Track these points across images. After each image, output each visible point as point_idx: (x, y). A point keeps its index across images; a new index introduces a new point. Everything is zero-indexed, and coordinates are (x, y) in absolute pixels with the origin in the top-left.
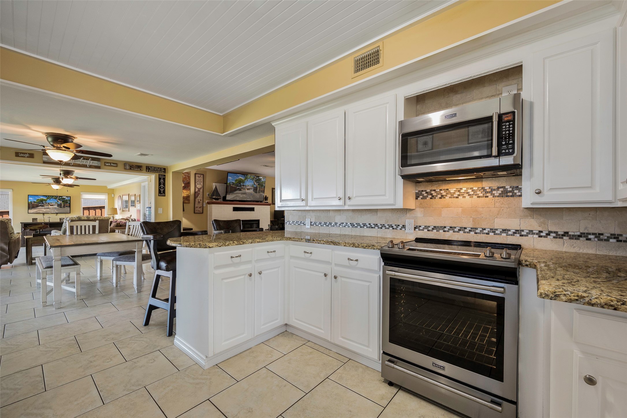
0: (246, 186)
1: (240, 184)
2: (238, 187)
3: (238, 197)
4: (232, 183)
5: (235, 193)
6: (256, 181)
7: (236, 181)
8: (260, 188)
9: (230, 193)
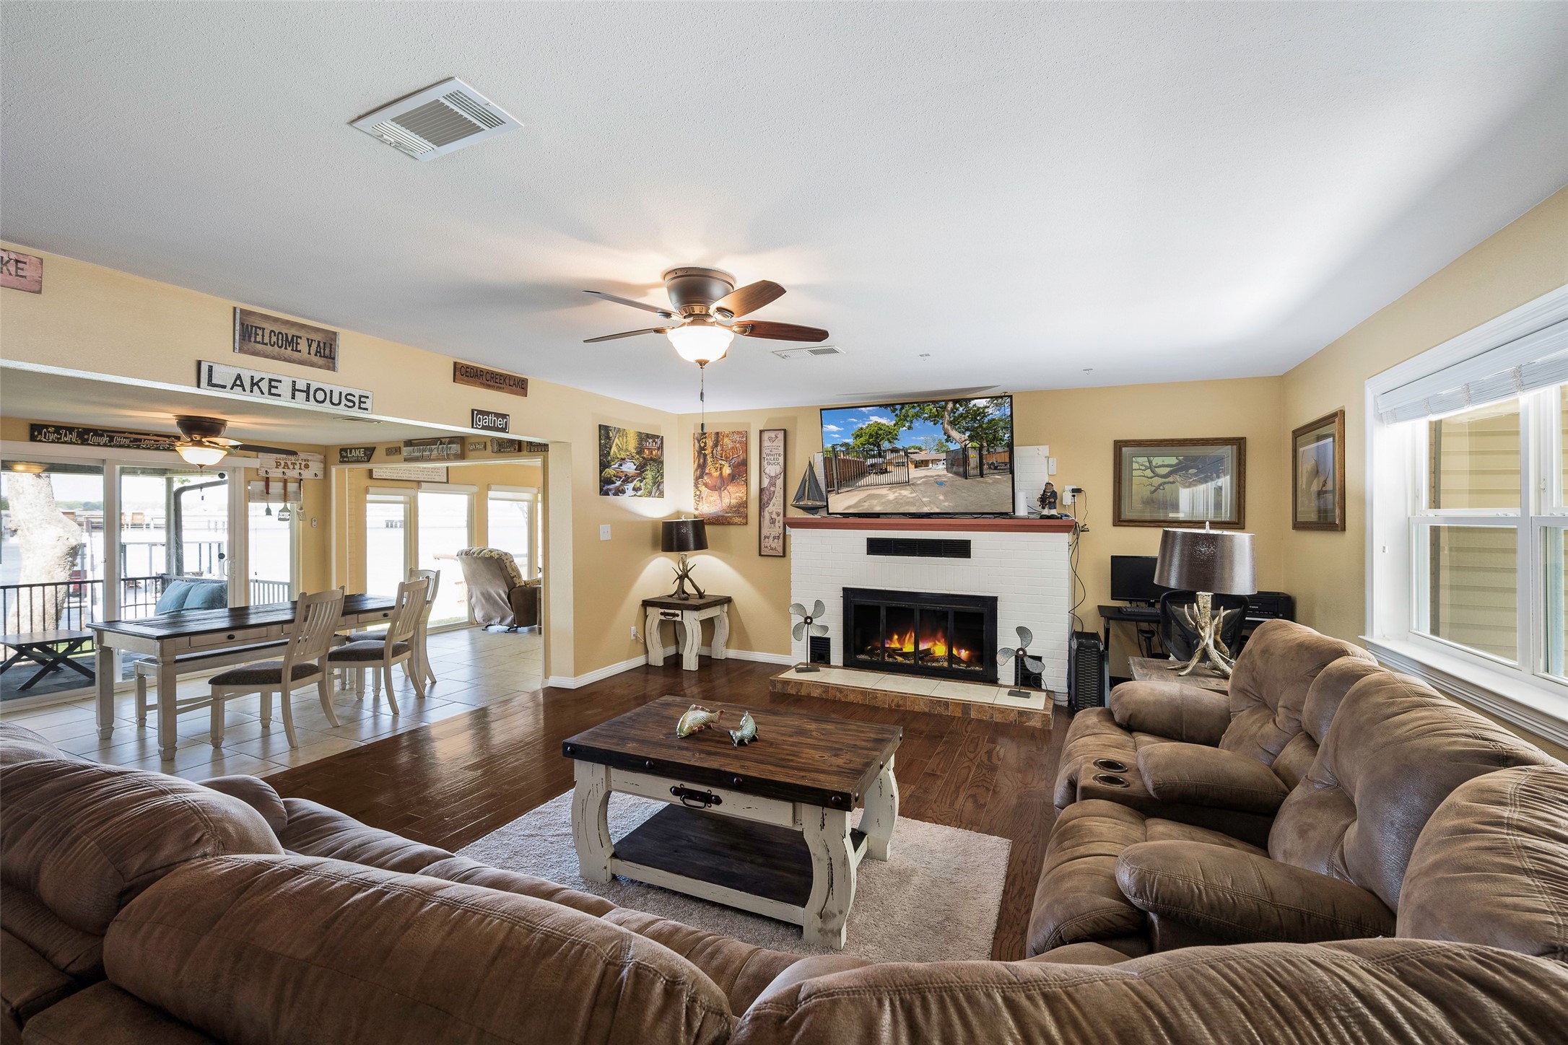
0: (907, 454)
1: (879, 446)
2: (869, 462)
3: (875, 502)
4: (841, 445)
5: (860, 483)
6: (953, 423)
7: (857, 436)
8: (985, 452)
9: (840, 485)
